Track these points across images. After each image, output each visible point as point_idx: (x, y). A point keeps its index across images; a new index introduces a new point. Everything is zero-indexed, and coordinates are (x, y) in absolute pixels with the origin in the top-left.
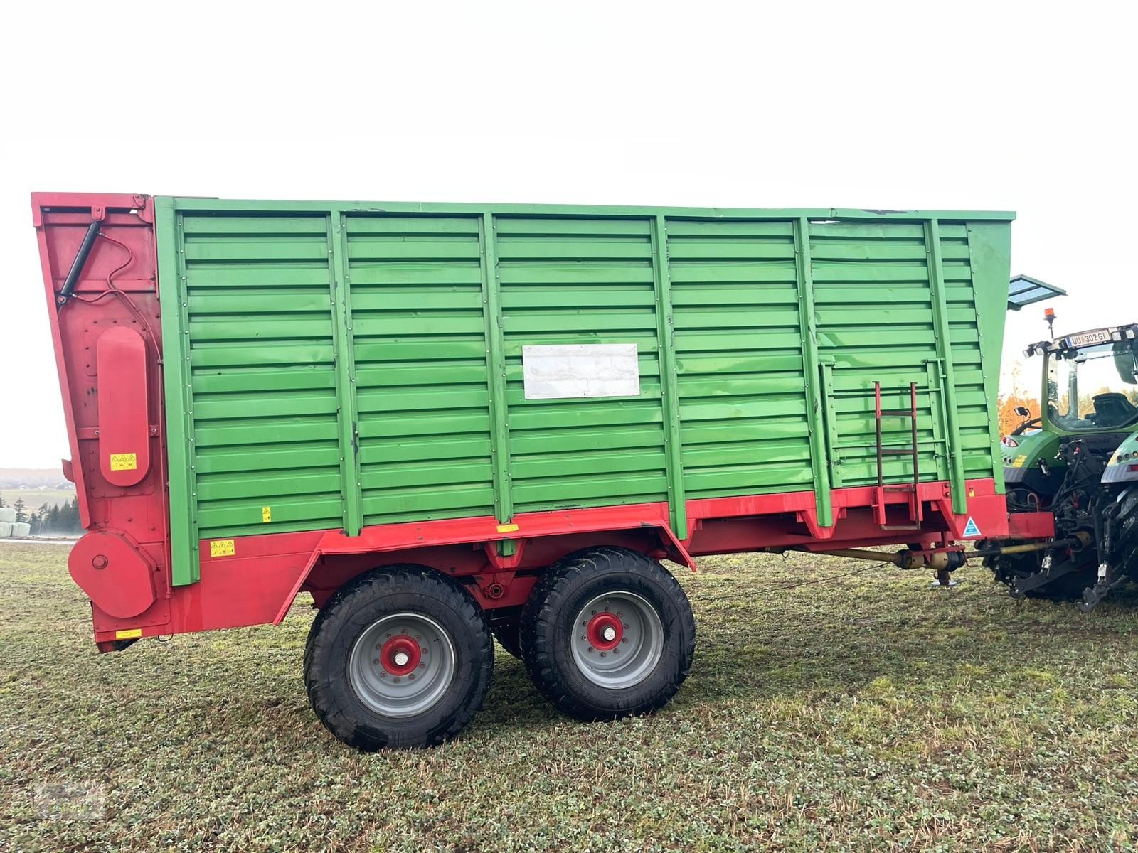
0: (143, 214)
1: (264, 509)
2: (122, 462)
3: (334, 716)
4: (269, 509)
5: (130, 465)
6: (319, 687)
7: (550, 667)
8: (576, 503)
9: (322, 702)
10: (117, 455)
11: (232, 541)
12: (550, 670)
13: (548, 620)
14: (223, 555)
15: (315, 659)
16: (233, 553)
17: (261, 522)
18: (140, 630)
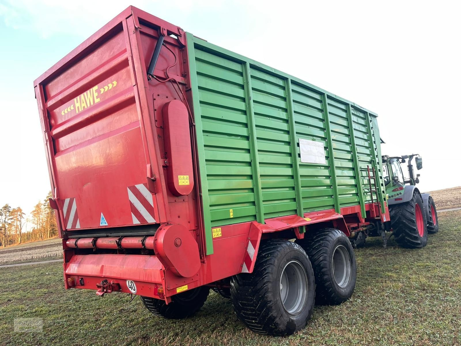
0: (181, 38)
1: (230, 210)
2: (183, 181)
3: (280, 318)
4: (232, 210)
5: (187, 182)
6: (273, 304)
7: (329, 281)
8: (313, 209)
9: (274, 312)
10: (181, 176)
11: (220, 228)
12: (330, 282)
13: (327, 260)
14: (217, 236)
15: (269, 289)
16: (221, 236)
17: (230, 218)
18: (187, 286)
